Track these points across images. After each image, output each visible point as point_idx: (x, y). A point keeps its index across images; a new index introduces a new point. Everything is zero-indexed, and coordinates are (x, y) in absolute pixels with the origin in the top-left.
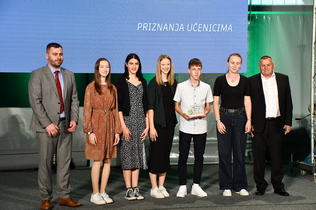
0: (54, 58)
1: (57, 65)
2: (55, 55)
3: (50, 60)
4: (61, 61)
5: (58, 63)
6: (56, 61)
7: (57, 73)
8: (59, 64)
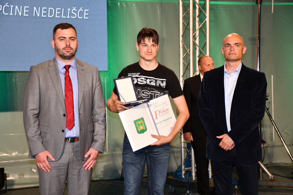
0: (61, 45)
1: (65, 55)
2: (63, 40)
3: (57, 50)
4: (72, 49)
5: (68, 52)
6: (64, 49)
7: (67, 68)
8: (68, 54)
